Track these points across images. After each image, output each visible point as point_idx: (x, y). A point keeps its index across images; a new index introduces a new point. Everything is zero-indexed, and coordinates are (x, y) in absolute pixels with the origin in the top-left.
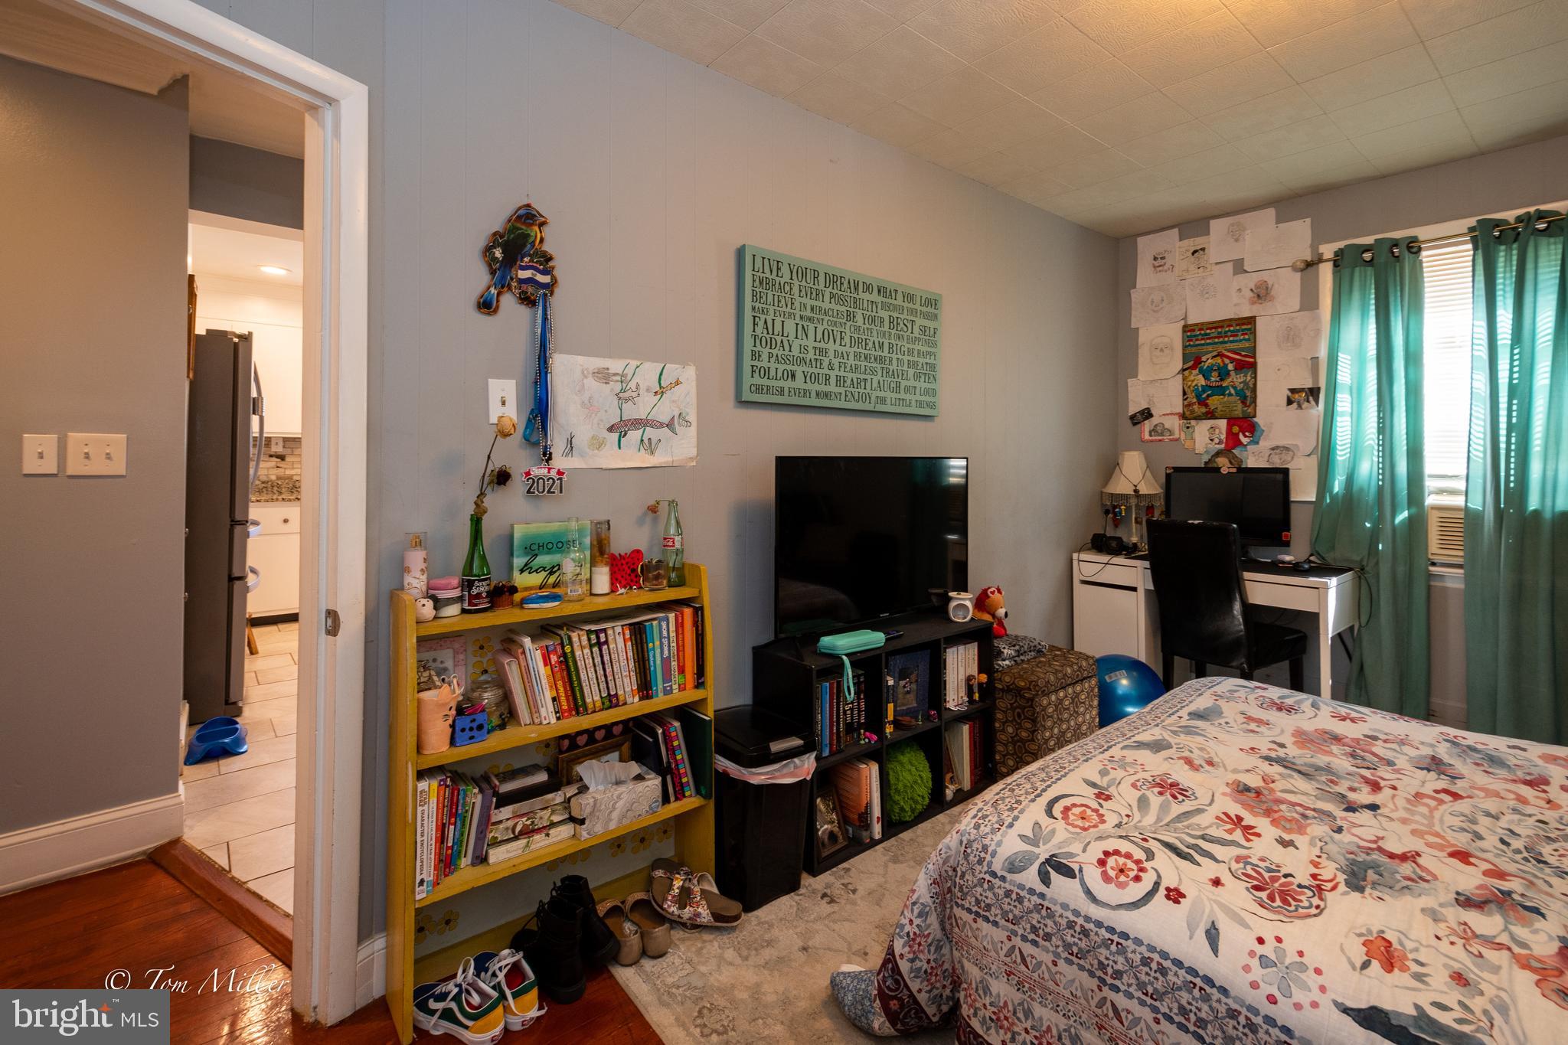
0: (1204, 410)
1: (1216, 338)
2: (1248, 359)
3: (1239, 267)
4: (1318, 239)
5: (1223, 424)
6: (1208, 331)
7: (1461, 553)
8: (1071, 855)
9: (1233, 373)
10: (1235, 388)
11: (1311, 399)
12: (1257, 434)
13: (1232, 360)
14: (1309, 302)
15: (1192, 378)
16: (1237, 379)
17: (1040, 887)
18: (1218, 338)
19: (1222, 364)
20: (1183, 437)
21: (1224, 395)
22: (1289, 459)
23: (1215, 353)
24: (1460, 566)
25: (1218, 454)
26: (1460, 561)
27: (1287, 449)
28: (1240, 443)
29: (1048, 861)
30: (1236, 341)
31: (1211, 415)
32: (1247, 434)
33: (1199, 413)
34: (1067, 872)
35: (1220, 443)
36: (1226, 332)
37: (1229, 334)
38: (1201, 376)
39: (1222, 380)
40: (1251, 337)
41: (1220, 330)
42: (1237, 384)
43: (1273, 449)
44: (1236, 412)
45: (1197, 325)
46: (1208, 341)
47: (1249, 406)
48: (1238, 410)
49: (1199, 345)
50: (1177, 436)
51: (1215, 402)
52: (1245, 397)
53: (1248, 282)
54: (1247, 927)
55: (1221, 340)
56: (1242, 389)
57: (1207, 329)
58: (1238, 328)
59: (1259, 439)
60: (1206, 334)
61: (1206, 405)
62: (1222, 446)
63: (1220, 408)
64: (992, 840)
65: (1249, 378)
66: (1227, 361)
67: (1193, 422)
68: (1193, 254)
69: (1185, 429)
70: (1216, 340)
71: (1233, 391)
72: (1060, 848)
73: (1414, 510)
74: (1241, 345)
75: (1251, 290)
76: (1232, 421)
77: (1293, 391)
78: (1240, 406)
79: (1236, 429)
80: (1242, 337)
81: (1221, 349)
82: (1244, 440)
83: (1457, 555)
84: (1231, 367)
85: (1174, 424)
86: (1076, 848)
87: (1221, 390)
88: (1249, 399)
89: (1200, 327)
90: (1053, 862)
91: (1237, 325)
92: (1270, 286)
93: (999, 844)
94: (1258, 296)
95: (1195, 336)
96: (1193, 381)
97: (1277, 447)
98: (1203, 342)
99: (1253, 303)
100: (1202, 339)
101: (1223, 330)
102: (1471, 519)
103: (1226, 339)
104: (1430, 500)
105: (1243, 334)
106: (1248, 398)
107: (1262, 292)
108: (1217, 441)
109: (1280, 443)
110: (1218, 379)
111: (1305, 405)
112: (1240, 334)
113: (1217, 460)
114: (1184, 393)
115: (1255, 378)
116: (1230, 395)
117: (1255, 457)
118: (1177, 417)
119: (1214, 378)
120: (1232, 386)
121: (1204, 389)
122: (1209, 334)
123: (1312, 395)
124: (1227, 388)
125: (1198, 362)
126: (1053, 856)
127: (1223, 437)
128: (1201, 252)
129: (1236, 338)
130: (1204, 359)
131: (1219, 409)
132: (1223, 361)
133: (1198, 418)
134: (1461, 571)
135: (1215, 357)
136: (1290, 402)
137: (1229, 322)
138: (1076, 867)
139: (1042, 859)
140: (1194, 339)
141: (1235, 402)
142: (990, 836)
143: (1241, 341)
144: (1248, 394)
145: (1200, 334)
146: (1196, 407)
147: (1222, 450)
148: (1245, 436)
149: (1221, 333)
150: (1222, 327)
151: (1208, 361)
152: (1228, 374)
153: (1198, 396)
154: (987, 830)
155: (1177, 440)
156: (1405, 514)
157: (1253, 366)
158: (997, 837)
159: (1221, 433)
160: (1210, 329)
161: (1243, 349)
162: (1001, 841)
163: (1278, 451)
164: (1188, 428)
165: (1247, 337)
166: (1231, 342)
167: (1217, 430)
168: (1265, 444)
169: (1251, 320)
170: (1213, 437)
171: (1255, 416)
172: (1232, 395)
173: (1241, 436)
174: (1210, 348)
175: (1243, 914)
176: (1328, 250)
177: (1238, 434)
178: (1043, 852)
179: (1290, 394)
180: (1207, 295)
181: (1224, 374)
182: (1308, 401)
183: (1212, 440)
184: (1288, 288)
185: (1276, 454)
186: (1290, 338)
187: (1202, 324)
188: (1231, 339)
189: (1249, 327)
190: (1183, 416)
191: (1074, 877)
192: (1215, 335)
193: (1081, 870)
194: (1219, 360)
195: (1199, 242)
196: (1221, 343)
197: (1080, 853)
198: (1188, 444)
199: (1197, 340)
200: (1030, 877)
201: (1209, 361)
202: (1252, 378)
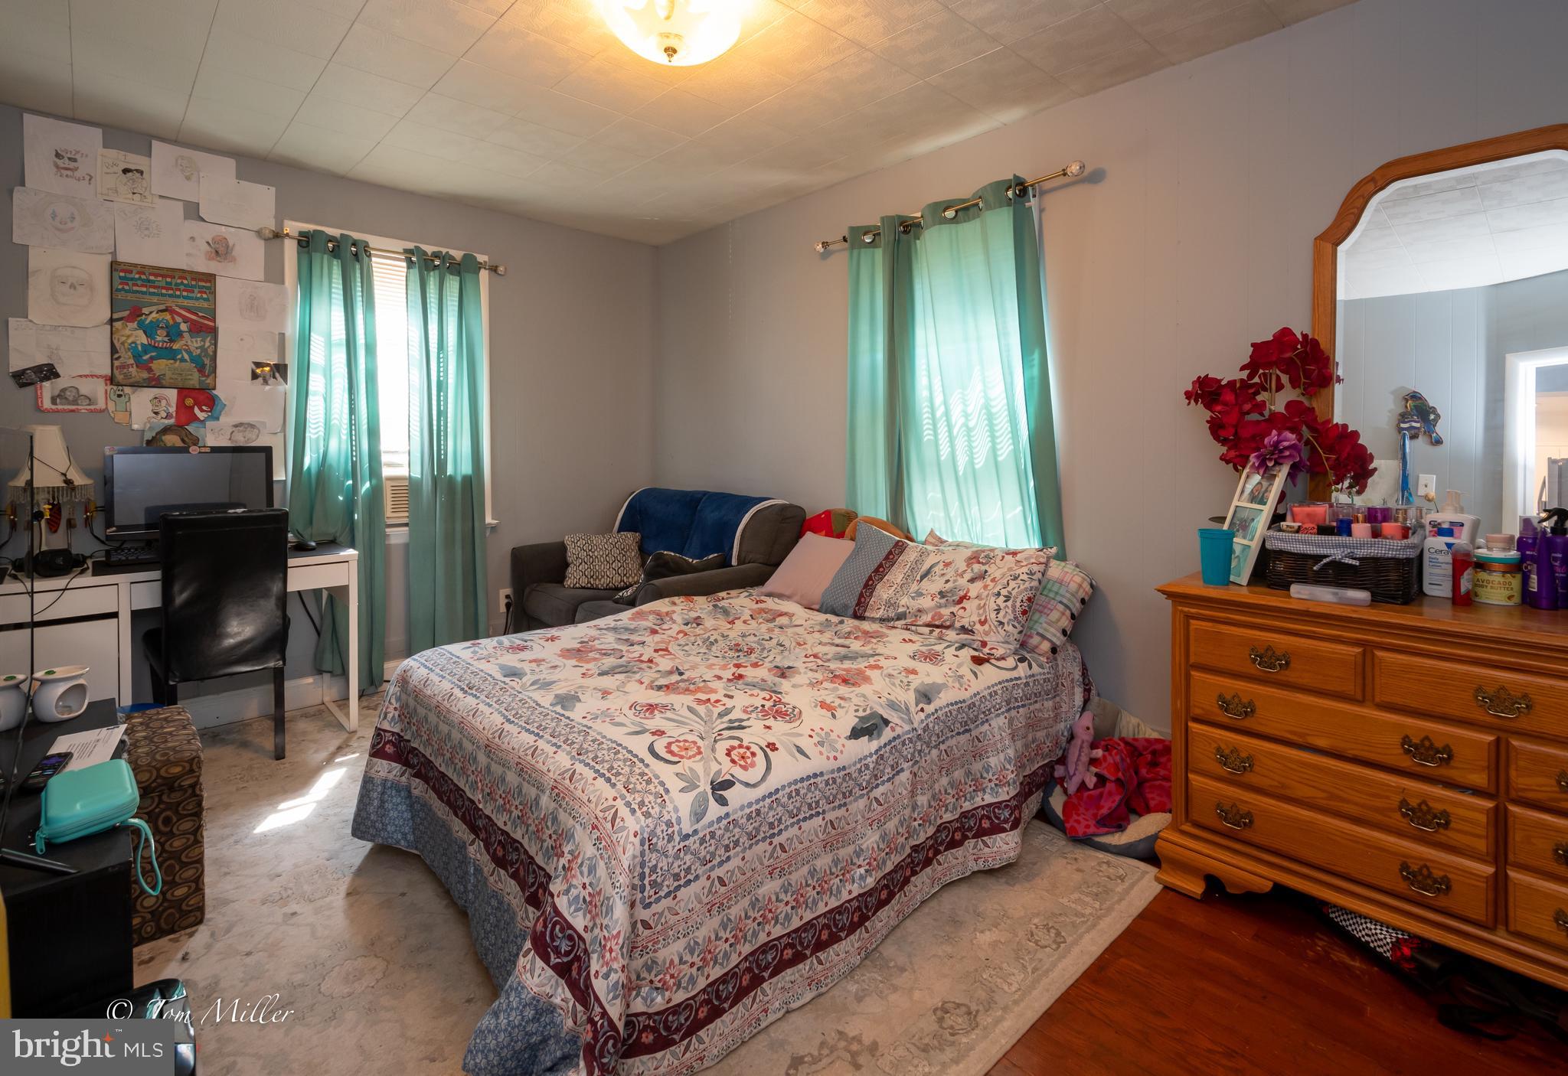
0: (145, 375)
1: (163, 288)
2: (206, 322)
3: (192, 211)
4: (282, 212)
5: (172, 394)
6: (152, 278)
7: (407, 514)
8: (719, 772)
9: (186, 335)
10: (189, 352)
11: (277, 375)
12: (217, 408)
13: (186, 320)
14: (274, 274)
15: (127, 332)
16: (195, 343)
17: (724, 810)
18: (167, 289)
19: (171, 322)
20: (111, 407)
21: (175, 359)
22: (254, 437)
23: (162, 307)
24: (406, 525)
25: (166, 430)
26: (406, 521)
27: (252, 426)
28: (197, 419)
29: (713, 789)
30: (191, 298)
31: (156, 382)
32: (204, 408)
33: (138, 379)
34: (728, 784)
35: (169, 416)
36: (176, 284)
37: (182, 287)
38: (141, 333)
39: (171, 341)
40: (211, 297)
41: (169, 280)
42: (192, 349)
43: (236, 426)
44: (192, 382)
45: (136, 265)
46: (152, 290)
47: (208, 376)
48: (194, 380)
49: (137, 292)
50: (101, 405)
51: (161, 366)
52: (204, 366)
53: (205, 233)
54: (801, 735)
55: (170, 292)
56: (199, 355)
57: (151, 274)
58: (194, 283)
59: (220, 414)
60: (149, 281)
61: (150, 370)
62: (172, 421)
63: (169, 374)
64: (669, 812)
65: (207, 344)
66: (179, 319)
67: (127, 390)
68: (126, 171)
69: (115, 398)
70: (164, 291)
71: (186, 357)
72: (709, 775)
73: (374, 482)
74: (197, 304)
75: (208, 243)
76: (184, 392)
77: (258, 365)
78: (196, 375)
79: (189, 402)
80: (199, 295)
81: (170, 303)
82: (201, 415)
83: (403, 517)
84: (184, 327)
85: (98, 390)
86: (714, 767)
87: (172, 355)
88: (208, 367)
89: (139, 269)
90: (717, 787)
91: (193, 279)
92: (231, 244)
93: (676, 810)
94: (217, 252)
95: (132, 279)
96: (128, 337)
97: (241, 424)
98: (144, 289)
99: (210, 259)
100: (142, 286)
101: (174, 281)
102: (412, 487)
103: (178, 293)
104: (386, 472)
105: (200, 292)
106: (207, 365)
107: (221, 250)
108: (164, 415)
109: (245, 420)
110: (166, 339)
111: (271, 381)
112: (196, 290)
113: (163, 438)
114: (114, 350)
115: (216, 345)
116: (183, 360)
117: (215, 434)
118: (102, 381)
119: (160, 337)
120: (186, 351)
121: (146, 349)
122: (154, 282)
123: (279, 372)
124: (179, 351)
125: (136, 314)
126: (712, 783)
127: (173, 410)
128: (138, 175)
129: (190, 295)
130: (145, 311)
131: (167, 377)
132: (173, 318)
133: (136, 385)
134: (407, 528)
135: (162, 311)
136: (255, 376)
137: (183, 273)
138: (728, 777)
139: (710, 792)
140: (130, 283)
141: (189, 370)
142: (664, 812)
143: (197, 299)
144: (207, 361)
145: (140, 279)
146: (133, 370)
147: (171, 426)
148: (202, 411)
149: (171, 283)
150: (173, 277)
151: (152, 315)
152: (180, 334)
153: (137, 357)
154: (657, 809)
155: (101, 411)
156: (367, 485)
157: (213, 331)
158: (670, 807)
159: (168, 404)
160: (156, 275)
161: (201, 309)
162: (675, 806)
163: (241, 429)
164: (119, 396)
165: (205, 296)
166: (184, 297)
167: (164, 403)
168: (226, 420)
169: (211, 278)
170: (157, 409)
171: (214, 389)
172: (186, 361)
173: (196, 410)
174: (155, 299)
175: (793, 731)
176: (292, 227)
177: (192, 408)
178: (705, 786)
179: (254, 367)
180: (147, 232)
181: (174, 334)
182: (274, 377)
183: (156, 413)
184: (251, 254)
185: (239, 432)
186: (253, 307)
187: (144, 266)
188: (185, 294)
189: (208, 285)
190: (111, 380)
191: (734, 783)
192: (163, 284)
193: (733, 776)
194: (167, 316)
195: (135, 161)
196: (170, 296)
197: (720, 767)
198: (120, 417)
199: (134, 285)
200: (714, 810)
201: (154, 315)
202: (211, 344)
